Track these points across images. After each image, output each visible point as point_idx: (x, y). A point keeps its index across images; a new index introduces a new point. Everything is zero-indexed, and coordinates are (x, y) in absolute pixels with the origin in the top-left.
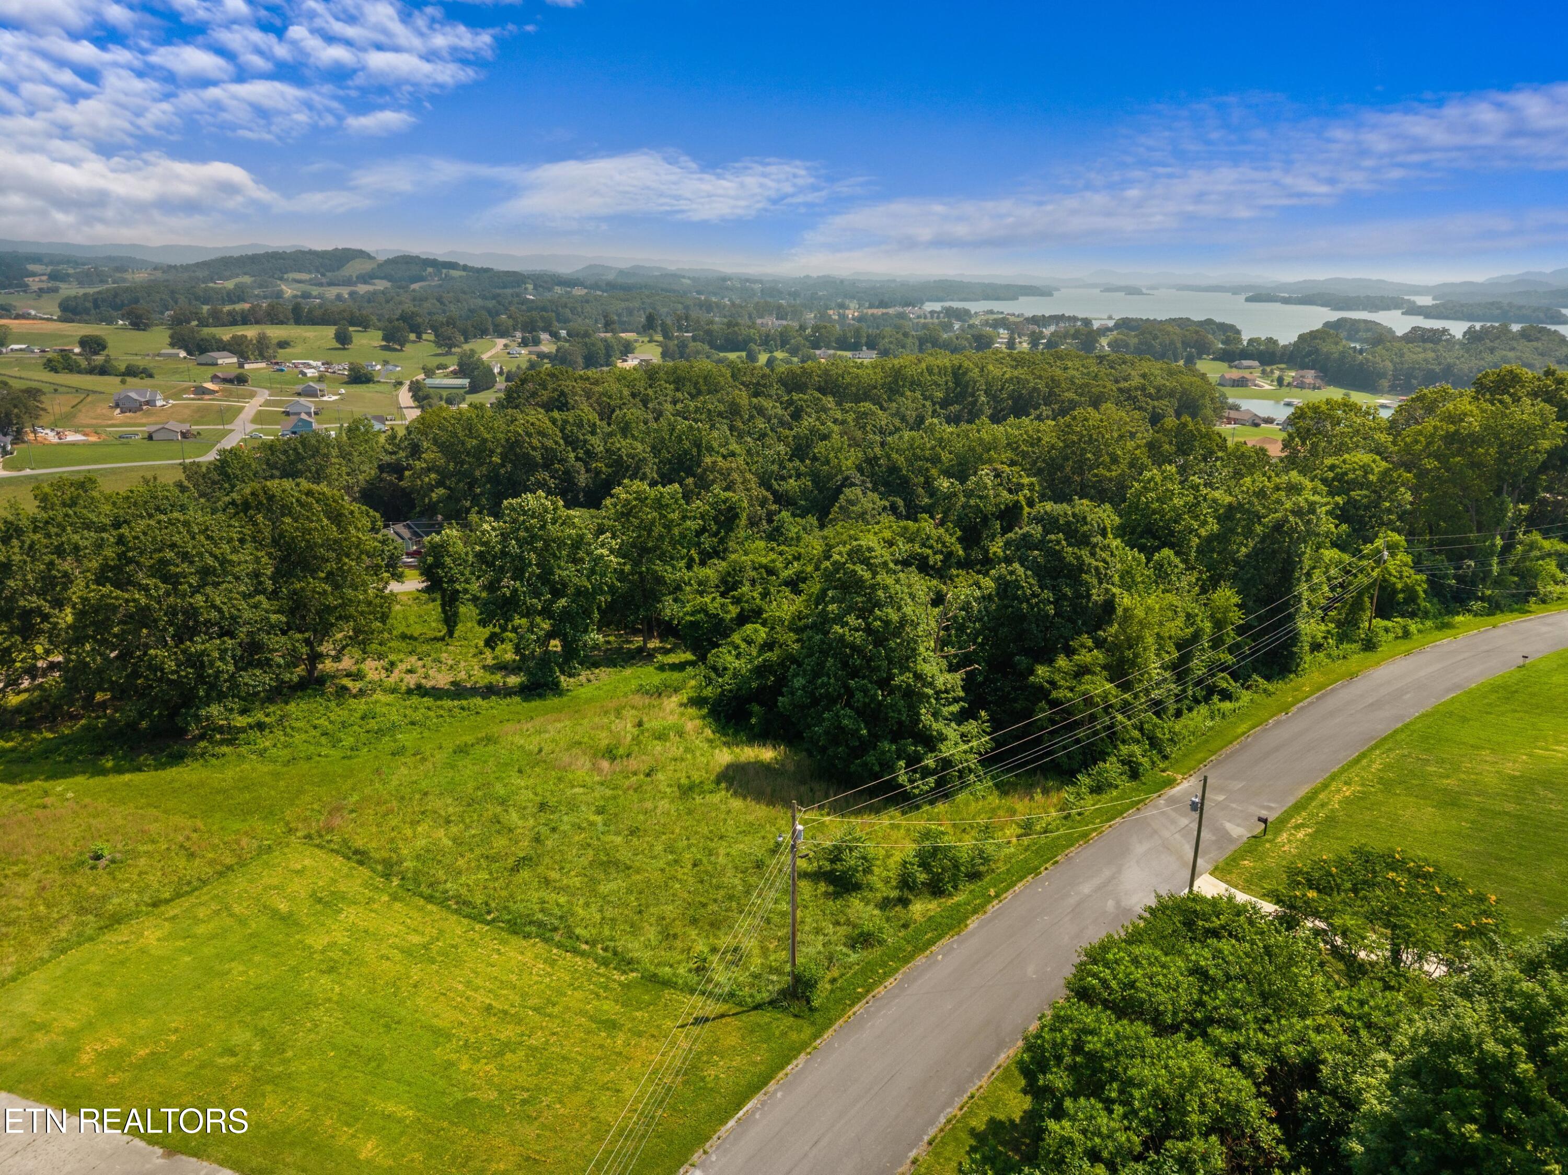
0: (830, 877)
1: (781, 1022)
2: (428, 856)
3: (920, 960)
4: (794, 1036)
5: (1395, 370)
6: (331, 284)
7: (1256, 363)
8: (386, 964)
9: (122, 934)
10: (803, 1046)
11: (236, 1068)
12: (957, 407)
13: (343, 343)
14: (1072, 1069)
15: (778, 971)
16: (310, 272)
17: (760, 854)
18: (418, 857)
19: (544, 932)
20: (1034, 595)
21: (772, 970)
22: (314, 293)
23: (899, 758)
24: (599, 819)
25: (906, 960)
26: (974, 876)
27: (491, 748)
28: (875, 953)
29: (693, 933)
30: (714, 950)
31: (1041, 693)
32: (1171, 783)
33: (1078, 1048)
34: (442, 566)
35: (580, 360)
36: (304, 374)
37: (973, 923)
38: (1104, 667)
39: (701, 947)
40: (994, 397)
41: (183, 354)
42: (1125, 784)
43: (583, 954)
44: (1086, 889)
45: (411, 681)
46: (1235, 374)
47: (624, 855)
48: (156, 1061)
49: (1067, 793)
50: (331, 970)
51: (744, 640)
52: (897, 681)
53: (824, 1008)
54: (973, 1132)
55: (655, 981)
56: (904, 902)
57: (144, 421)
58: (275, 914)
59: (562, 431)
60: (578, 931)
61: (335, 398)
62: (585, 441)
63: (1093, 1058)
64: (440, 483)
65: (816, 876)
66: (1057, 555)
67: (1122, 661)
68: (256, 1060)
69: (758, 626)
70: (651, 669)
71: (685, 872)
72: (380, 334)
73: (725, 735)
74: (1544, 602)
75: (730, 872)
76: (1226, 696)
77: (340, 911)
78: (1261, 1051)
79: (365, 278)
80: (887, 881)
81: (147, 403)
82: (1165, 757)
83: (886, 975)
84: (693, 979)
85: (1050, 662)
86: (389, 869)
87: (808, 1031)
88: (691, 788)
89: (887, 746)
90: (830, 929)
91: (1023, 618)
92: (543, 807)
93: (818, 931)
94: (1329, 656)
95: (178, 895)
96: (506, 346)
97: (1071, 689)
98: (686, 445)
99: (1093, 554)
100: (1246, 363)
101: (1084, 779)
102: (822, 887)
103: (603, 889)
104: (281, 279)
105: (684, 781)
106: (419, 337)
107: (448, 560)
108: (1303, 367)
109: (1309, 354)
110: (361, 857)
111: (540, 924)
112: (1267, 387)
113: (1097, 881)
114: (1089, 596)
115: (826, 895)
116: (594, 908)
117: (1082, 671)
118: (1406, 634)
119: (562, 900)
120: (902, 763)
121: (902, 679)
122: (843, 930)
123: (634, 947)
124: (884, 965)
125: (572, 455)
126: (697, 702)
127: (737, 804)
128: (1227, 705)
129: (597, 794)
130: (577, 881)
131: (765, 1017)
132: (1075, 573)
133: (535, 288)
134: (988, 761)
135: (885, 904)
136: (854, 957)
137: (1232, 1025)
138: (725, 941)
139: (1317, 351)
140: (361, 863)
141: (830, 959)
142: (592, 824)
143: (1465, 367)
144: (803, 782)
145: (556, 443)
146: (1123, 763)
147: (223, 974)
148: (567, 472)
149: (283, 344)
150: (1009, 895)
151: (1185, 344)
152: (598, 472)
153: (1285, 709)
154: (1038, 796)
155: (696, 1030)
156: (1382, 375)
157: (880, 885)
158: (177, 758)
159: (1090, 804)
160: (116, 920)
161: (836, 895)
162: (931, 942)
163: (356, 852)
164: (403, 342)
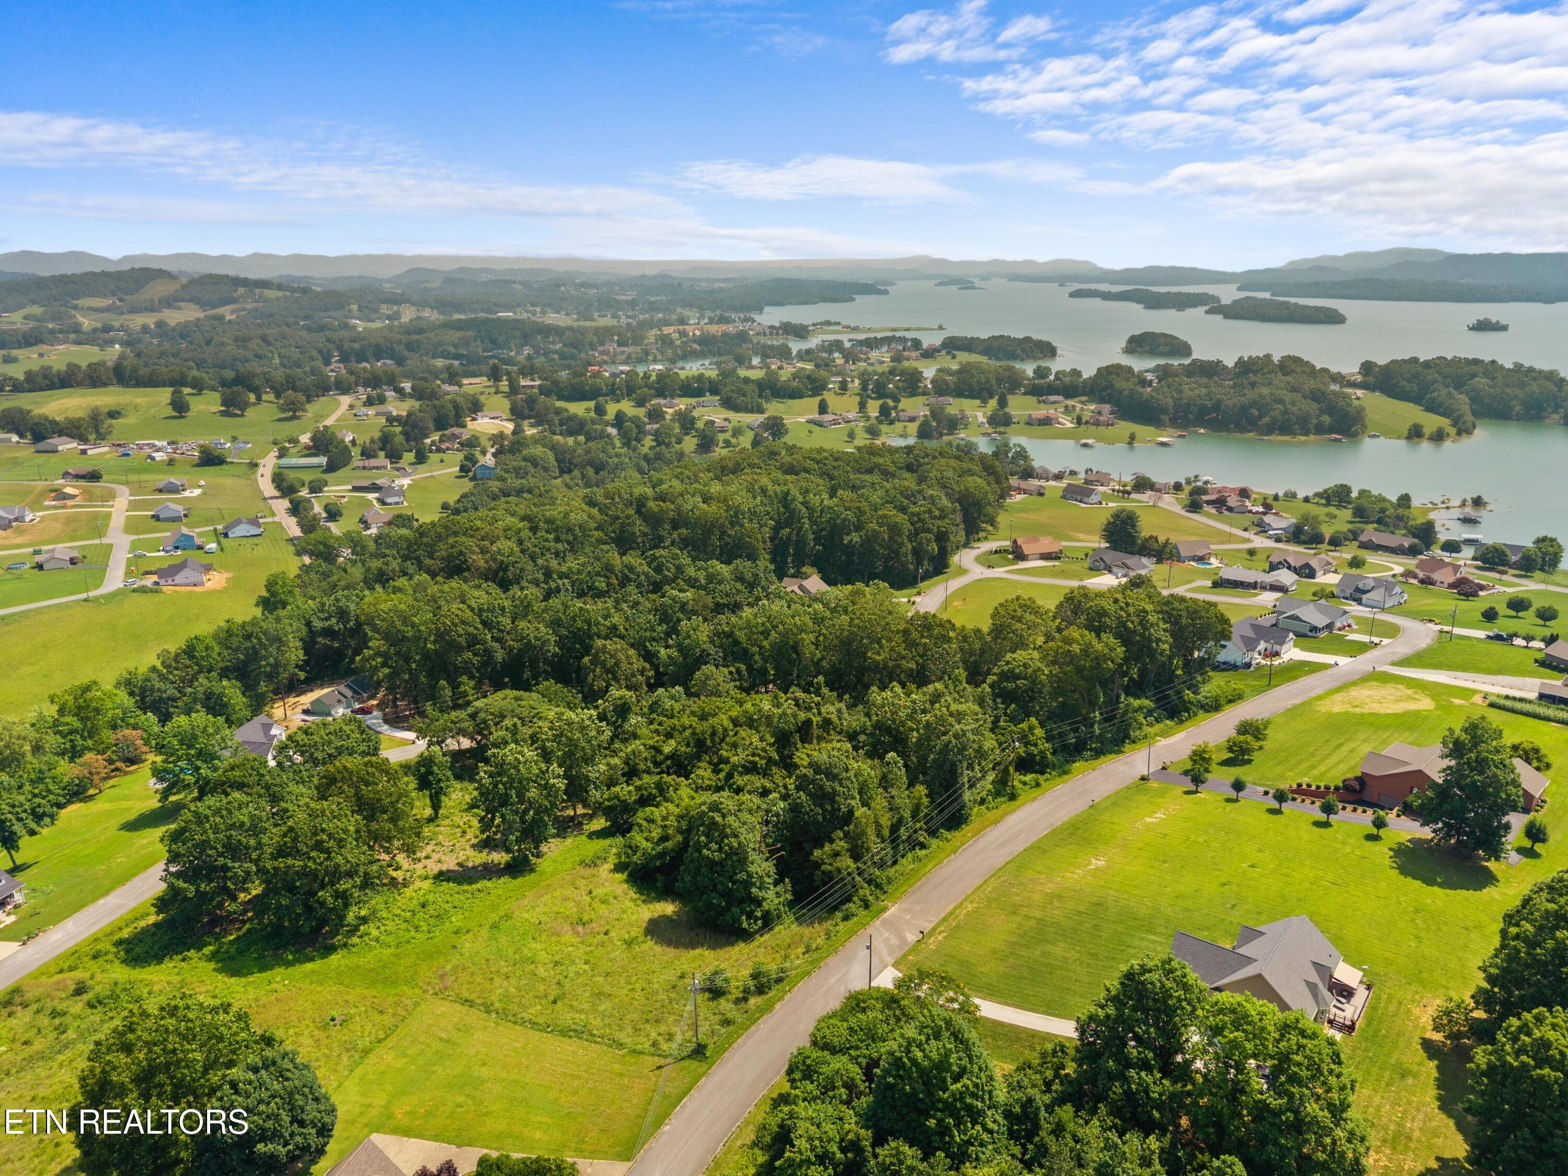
0: (710, 990)
1: (693, 1064)
2: (506, 997)
3: (753, 1028)
4: (700, 1070)
5: (1175, 405)
6: (133, 311)
7: (1061, 398)
8: (509, 1059)
9: (371, 1059)
10: (704, 1074)
11: (467, 1112)
12: (788, 530)
13: (180, 412)
14: (802, 1071)
15: (690, 1041)
16: (105, 296)
17: (673, 979)
18: (501, 1000)
19: (578, 1034)
20: (812, 810)
21: (687, 1041)
22: (116, 324)
23: (742, 914)
24: (587, 967)
25: (747, 1029)
26: (779, 980)
27: (510, 922)
28: (732, 1028)
29: (648, 1027)
30: (659, 1034)
31: (817, 865)
32: (885, 909)
33: (804, 1062)
34: (432, 773)
35: (431, 425)
36: (153, 459)
37: (778, 1006)
38: (847, 850)
39: (654, 1035)
40: (815, 523)
41: (15, 438)
42: (863, 912)
43: (599, 1043)
44: (832, 981)
45: (436, 869)
46: (1041, 412)
47: (607, 990)
48: (429, 1114)
49: (828, 924)
50: (484, 1064)
51: (645, 820)
52: (738, 877)
53: (712, 1056)
54: (772, 1099)
55: (634, 1052)
56: (745, 999)
57: (19, 540)
58: (441, 1039)
59: (480, 616)
60: (595, 1032)
61: (197, 492)
62: (498, 622)
63: (809, 1066)
64: (384, 664)
65: (703, 990)
66: (821, 787)
67: (856, 846)
68: (473, 1108)
69: (653, 808)
70: (584, 837)
71: (638, 994)
72: (216, 397)
73: (642, 894)
74: (1134, 742)
75: (661, 992)
76: (923, 846)
77: (472, 1034)
78: (865, 1057)
79: (170, 302)
80: (737, 988)
81: (16, 519)
82: (885, 892)
83: (738, 1037)
84: (652, 1050)
85: (822, 847)
86: (488, 1009)
87: (705, 1067)
88: (632, 942)
89: (735, 910)
90: (712, 1017)
91: (806, 823)
92: (556, 963)
93: (706, 1019)
94: (988, 808)
95: (387, 1036)
96: (351, 407)
97: (831, 864)
98: (579, 624)
99: (841, 785)
100: (1052, 398)
101: (839, 915)
102: (707, 995)
103: (602, 1008)
104: (75, 307)
105: (626, 937)
106: (259, 399)
107: (435, 768)
108: (1102, 401)
109: (1106, 388)
110: (469, 1003)
111: (575, 1031)
112: (1069, 425)
113: (837, 976)
114: (839, 809)
115: (709, 999)
116: (599, 1020)
117: (836, 854)
118: (1038, 785)
119: (583, 1017)
120: (744, 918)
121: (742, 876)
122: (718, 1017)
123: (622, 1037)
124: (736, 1032)
125: (489, 637)
126: (619, 868)
127: (658, 949)
128: (924, 852)
129: (581, 951)
130: (586, 1006)
131: (687, 1063)
132: (831, 797)
133: (360, 309)
134: (791, 904)
135: (737, 1001)
136: (723, 1030)
137: (857, 1048)
138: (663, 1028)
139: (1112, 386)
140: (471, 1006)
141: (713, 1032)
142: (585, 971)
143: (1230, 403)
144: (692, 929)
145: (476, 628)
146: (861, 900)
147: (434, 1072)
148: (486, 650)
149: (114, 414)
150: (796, 989)
151: (999, 381)
152: (511, 649)
153: (954, 852)
154: (816, 925)
155: (658, 1072)
156: (1164, 411)
157: (734, 991)
158: (330, 950)
159: (842, 926)
160: (366, 1052)
161: (712, 999)
162: (758, 1019)
163: (466, 1001)
164: (244, 406)
